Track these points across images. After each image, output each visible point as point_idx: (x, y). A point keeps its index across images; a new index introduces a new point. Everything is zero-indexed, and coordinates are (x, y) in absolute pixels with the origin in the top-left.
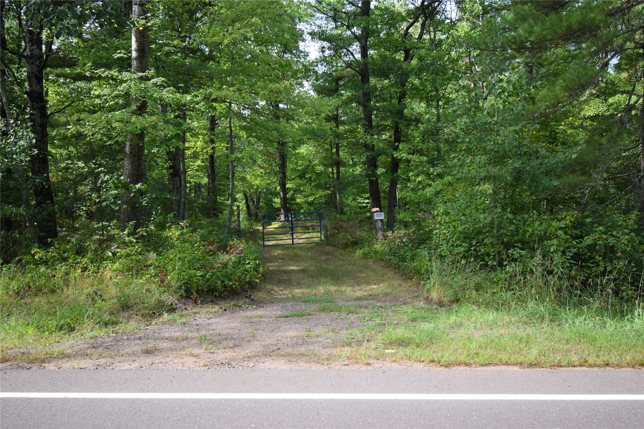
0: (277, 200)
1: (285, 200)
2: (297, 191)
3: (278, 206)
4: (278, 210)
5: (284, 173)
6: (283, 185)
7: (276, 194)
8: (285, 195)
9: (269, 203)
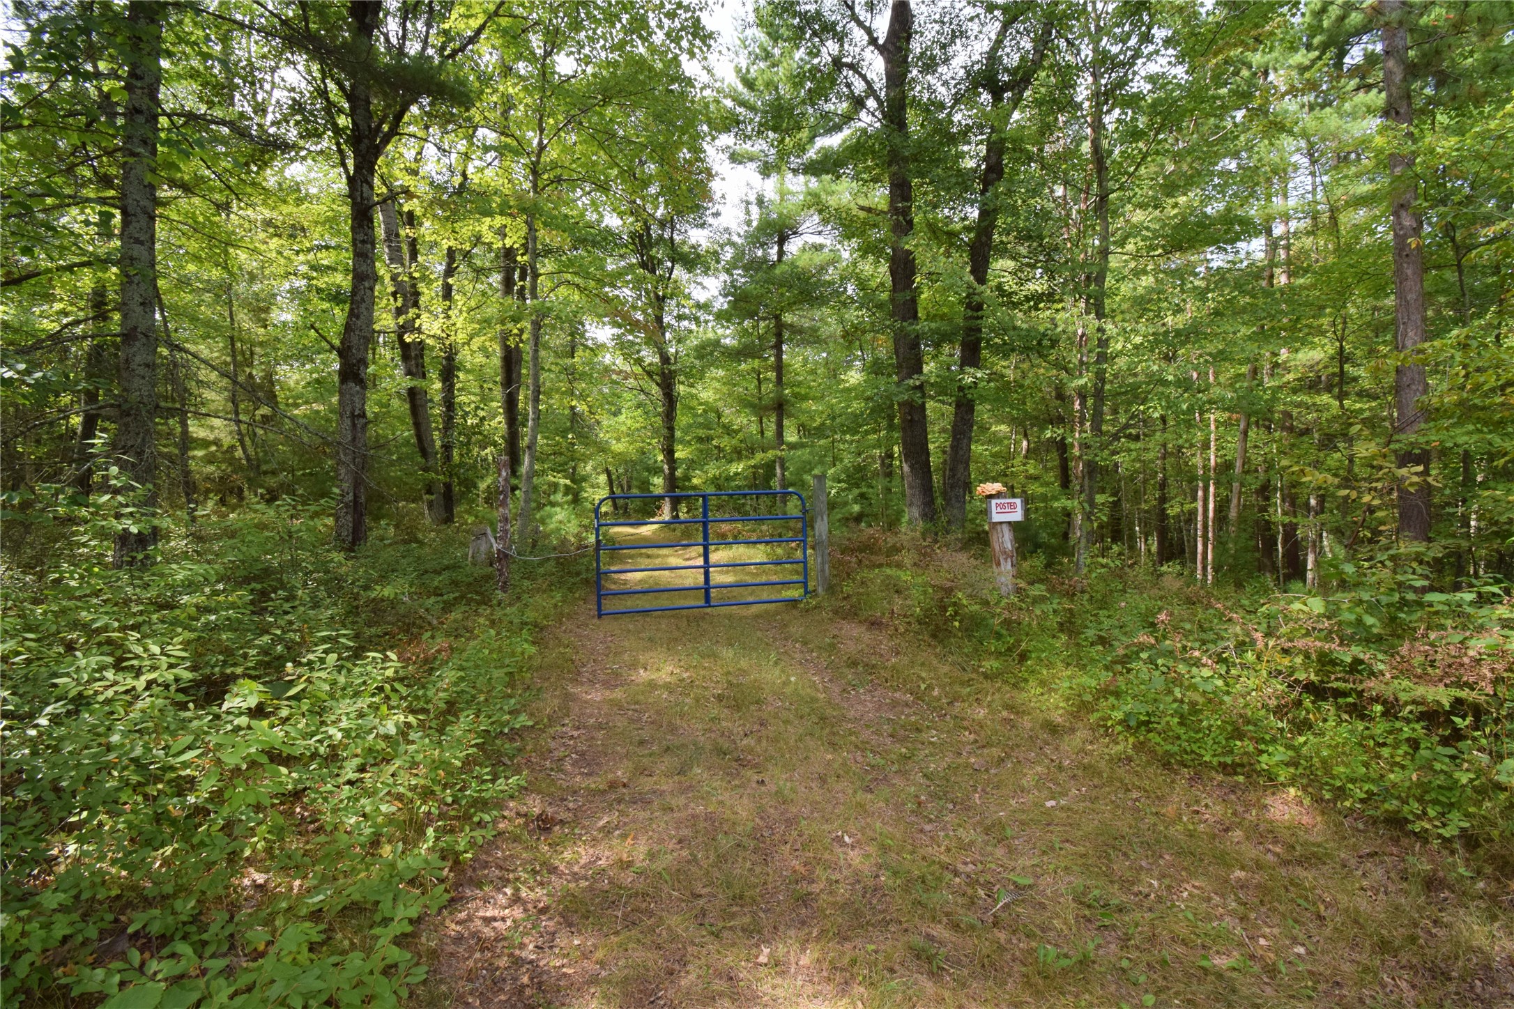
0: (658, 481)
1: (672, 482)
2: (692, 464)
3: (658, 491)
4: (661, 497)
5: (671, 429)
6: (669, 452)
7: (657, 471)
8: (673, 470)
9: (645, 485)
